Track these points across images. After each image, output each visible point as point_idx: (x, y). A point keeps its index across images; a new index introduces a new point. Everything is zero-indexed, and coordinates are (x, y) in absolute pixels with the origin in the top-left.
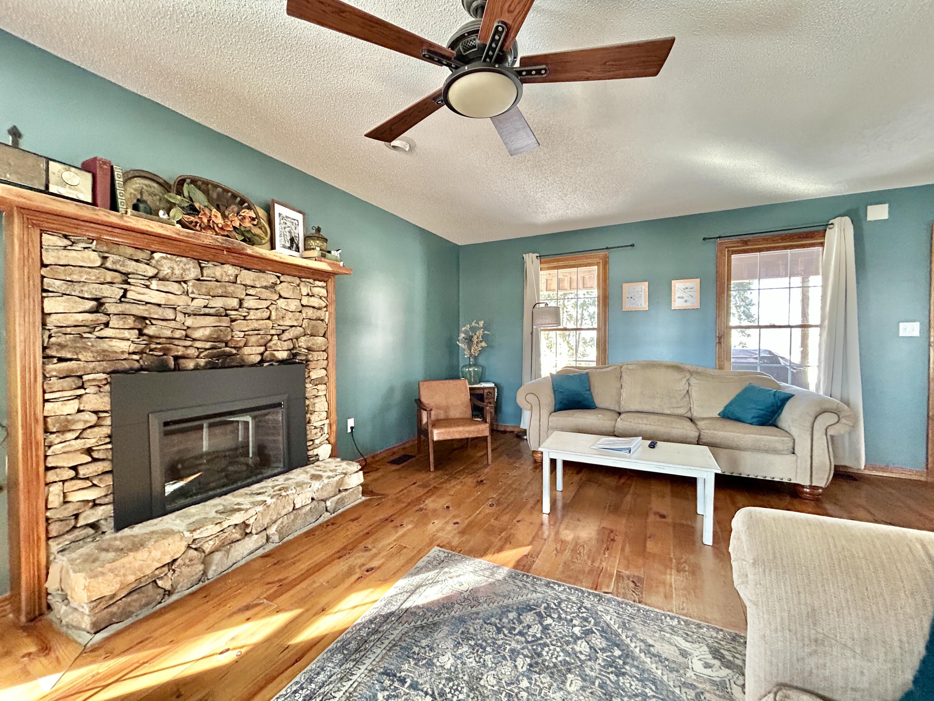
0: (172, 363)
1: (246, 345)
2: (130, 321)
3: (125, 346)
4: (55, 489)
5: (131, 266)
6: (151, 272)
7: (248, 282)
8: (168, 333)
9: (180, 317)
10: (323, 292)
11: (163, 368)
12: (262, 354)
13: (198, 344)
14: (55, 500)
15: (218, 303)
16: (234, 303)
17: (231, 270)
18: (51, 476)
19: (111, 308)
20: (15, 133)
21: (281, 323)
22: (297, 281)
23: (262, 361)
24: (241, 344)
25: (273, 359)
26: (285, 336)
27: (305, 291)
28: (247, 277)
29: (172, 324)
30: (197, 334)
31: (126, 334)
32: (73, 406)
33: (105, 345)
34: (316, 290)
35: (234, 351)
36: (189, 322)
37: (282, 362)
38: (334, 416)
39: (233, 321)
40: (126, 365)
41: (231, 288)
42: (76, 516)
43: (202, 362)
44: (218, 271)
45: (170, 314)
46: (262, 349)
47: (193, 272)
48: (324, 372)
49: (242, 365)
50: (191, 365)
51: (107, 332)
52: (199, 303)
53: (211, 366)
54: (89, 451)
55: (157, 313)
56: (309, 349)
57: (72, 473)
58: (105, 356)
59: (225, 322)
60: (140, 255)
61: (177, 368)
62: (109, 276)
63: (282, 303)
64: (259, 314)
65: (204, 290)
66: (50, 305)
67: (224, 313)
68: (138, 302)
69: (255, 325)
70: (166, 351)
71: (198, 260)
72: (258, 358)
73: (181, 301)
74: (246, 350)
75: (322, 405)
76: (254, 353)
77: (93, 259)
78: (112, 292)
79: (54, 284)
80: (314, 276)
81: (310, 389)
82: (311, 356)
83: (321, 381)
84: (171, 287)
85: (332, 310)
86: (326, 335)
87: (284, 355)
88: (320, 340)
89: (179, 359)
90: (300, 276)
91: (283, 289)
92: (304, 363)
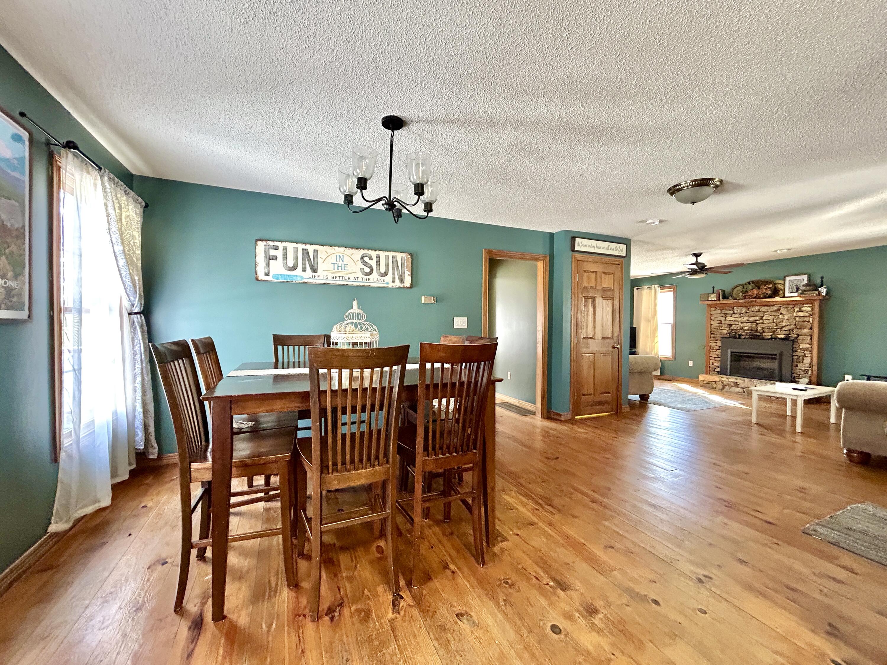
0: (737, 336)
1: (764, 332)
2: (726, 325)
3: (725, 332)
4: (711, 361)
5: (727, 312)
6: (732, 312)
7: (764, 310)
8: (735, 328)
9: (740, 324)
10: (809, 309)
11: (735, 337)
12: (771, 335)
13: (746, 331)
14: (711, 363)
15: (752, 319)
16: (757, 318)
17: (757, 308)
18: (711, 358)
19: (723, 322)
20: (713, 288)
21: (781, 324)
22: (793, 306)
23: (771, 338)
24: (761, 332)
25: (776, 338)
26: (784, 329)
27: (797, 309)
28: (764, 309)
29: (737, 326)
30: (745, 328)
31: (726, 328)
32: (714, 344)
33: (721, 331)
34: (804, 309)
35: (759, 334)
36: (742, 325)
37: (781, 339)
38: (815, 368)
39: (757, 324)
40: (726, 336)
41: (758, 313)
42: (715, 369)
43: (747, 337)
44: (753, 309)
45: (737, 323)
46: (771, 334)
47: (744, 310)
48: (808, 346)
49: (763, 339)
50: (743, 337)
51: (722, 328)
52: (745, 319)
53: (751, 338)
54: (718, 355)
55: (732, 323)
56: (798, 335)
57: (713, 359)
58: (721, 333)
59: (754, 325)
60: (730, 309)
61: (739, 338)
62: (722, 315)
63: (781, 316)
64: (768, 321)
65: (747, 315)
66: (712, 323)
67: (755, 321)
68: (728, 321)
69: (767, 325)
70: (736, 333)
71: (747, 307)
72: (770, 337)
73: (740, 319)
74: (765, 334)
75: (807, 361)
76: (768, 335)
77: (719, 311)
78: (723, 319)
79: (713, 318)
80: (803, 303)
81: (799, 353)
82: (800, 338)
83: (807, 349)
84: (737, 316)
85: (816, 316)
86: (811, 329)
87: (783, 336)
88: (805, 331)
89: (740, 335)
90: (795, 304)
91: (783, 311)
92: (795, 341)
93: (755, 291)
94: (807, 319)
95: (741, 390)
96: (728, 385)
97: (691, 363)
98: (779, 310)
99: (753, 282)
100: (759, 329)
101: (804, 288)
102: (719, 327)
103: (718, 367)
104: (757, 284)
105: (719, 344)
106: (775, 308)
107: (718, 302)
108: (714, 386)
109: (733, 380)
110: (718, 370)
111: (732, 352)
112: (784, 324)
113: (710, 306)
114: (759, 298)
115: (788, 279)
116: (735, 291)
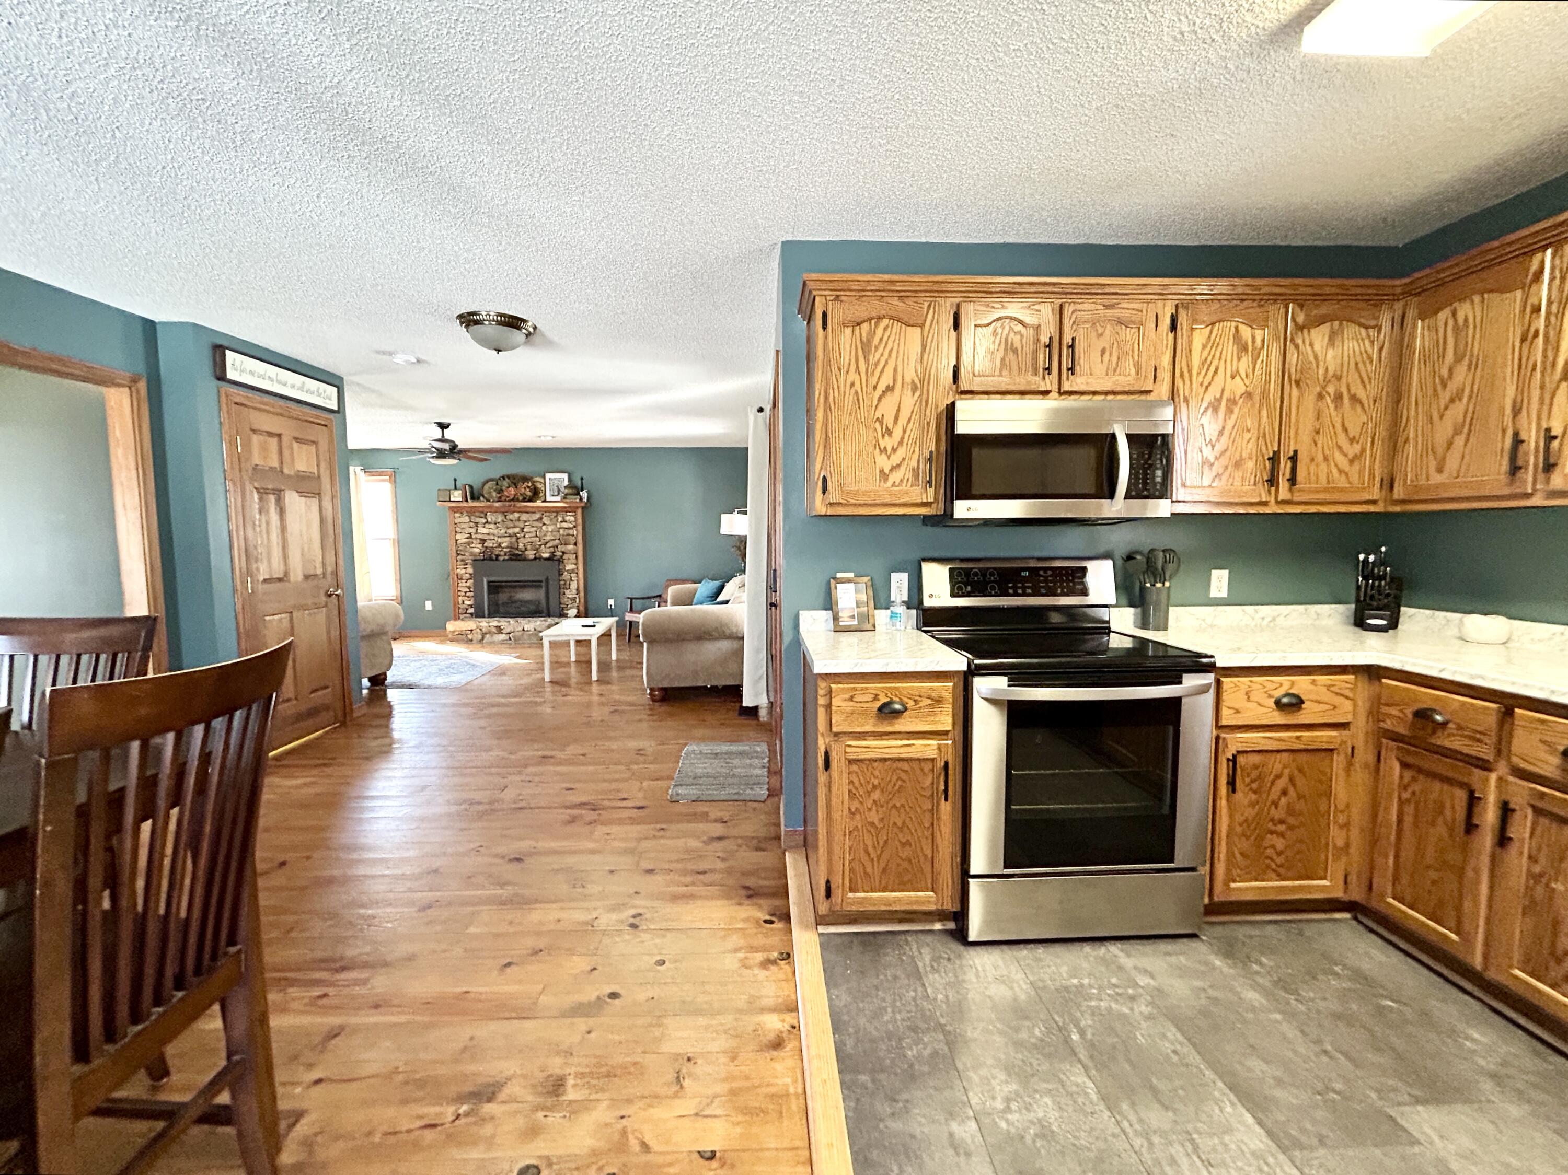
0: (494, 557)
1: (526, 550)
2: (478, 541)
3: (477, 550)
4: (460, 599)
5: (478, 520)
6: (484, 521)
7: (524, 519)
8: (491, 545)
9: (496, 538)
10: (572, 519)
11: (491, 559)
12: (535, 554)
13: (505, 550)
14: (460, 603)
15: (510, 531)
16: (517, 530)
17: (516, 515)
18: (459, 594)
19: (473, 537)
20: (457, 481)
21: (544, 538)
22: (555, 515)
23: (535, 559)
24: (523, 550)
25: (540, 558)
26: (548, 545)
27: (560, 519)
28: (524, 517)
29: (493, 542)
30: (503, 545)
31: (478, 546)
32: (463, 571)
33: (471, 550)
34: (567, 518)
35: (520, 553)
36: (499, 540)
37: (546, 559)
38: (582, 594)
39: (518, 539)
40: (479, 558)
41: (517, 523)
42: (467, 610)
43: (506, 558)
44: (510, 517)
45: (492, 537)
46: (534, 552)
47: (500, 518)
48: (573, 567)
49: (525, 559)
50: (501, 559)
51: (473, 546)
52: (503, 531)
53: (510, 559)
54: (469, 588)
55: (486, 537)
56: (563, 553)
57: (463, 594)
58: (472, 554)
59: (514, 539)
60: (482, 515)
61: (497, 559)
62: (471, 524)
63: (544, 528)
64: (530, 535)
65: (504, 526)
66: (458, 537)
67: (515, 535)
68: (480, 534)
69: (529, 540)
70: (492, 553)
71: (503, 513)
72: (533, 557)
73: (496, 532)
74: (527, 553)
75: (574, 585)
76: (530, 554)
77: (467, 519)
78: (473, 531)
79: (458, 529)
80: (565, 510)
81: (566, 576)
82: (565, 557)
83: (572, 571)
84: (492, 526)
85: (580, 528)
86: (575, 544)
87: (546, 555)
88: (571, 547)
89: (497, 556)
90: (557, 511)
91: (545, 520)
92: (560, 561)
93: (512, 491)
94: (571, 532)
95: (507, 637)
96: (490, 632)
97: (429, 605)
98: (541, 519)
99: (509, 477)
100: (521, 545)
101: (566, 491)
102: (469, 544)
103: (471, 606)
104: (515, 480)
105: (470, 570)
106: (538, 516)
107: (465, 504)
108: (470, 637)
109: (496, 624)
110: (471, 610)
111: (489, 582)
112: (548, 538)
113: (454, 510)
114: (518, 501)
115: (548, 476)
116: (486, 487)
